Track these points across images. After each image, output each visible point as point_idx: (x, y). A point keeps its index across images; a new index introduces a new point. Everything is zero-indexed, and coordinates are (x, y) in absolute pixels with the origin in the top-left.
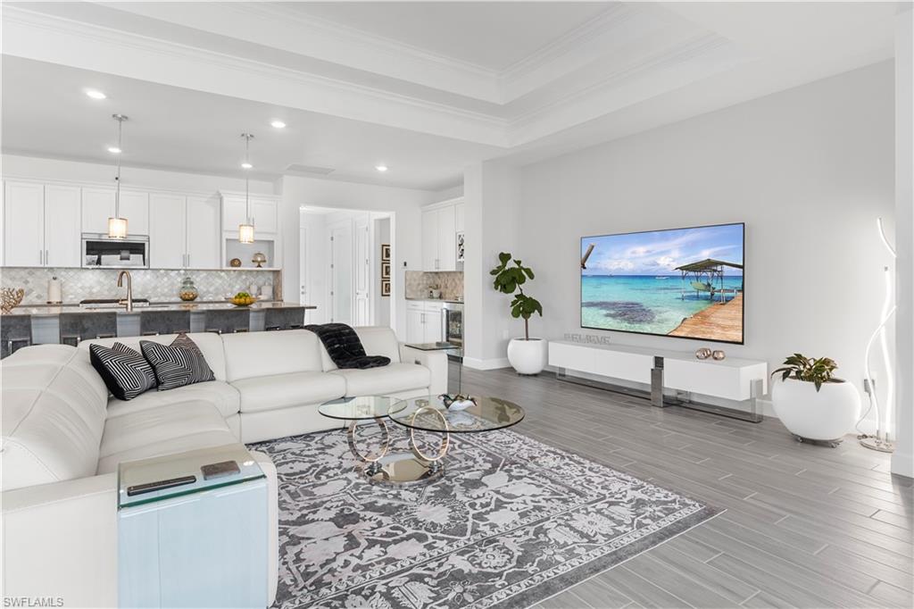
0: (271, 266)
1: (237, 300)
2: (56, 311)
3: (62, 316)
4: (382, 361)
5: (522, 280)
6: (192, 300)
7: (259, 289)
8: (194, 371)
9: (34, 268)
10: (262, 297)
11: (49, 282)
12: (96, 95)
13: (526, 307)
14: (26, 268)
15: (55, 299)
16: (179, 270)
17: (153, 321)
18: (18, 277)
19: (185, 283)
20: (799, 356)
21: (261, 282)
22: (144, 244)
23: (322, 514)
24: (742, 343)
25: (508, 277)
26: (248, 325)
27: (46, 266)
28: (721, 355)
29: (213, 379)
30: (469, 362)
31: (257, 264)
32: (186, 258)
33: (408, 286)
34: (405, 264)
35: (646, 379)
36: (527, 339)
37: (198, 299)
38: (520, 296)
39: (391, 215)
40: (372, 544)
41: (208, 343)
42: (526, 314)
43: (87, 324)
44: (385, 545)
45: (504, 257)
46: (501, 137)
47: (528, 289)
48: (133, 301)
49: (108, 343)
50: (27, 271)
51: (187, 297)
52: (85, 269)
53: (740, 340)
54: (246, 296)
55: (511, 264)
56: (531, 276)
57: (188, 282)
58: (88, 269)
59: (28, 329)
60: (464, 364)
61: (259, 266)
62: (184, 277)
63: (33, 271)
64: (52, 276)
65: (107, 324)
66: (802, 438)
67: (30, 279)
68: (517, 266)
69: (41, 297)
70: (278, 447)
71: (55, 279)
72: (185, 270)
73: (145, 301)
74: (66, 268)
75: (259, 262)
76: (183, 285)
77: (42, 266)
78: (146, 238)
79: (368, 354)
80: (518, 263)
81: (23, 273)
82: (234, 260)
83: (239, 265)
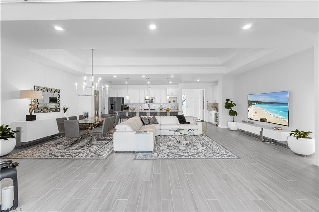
0: (177, 102)
2: (139, 111)
3: (139, 112)
4: (189, 123)
5: (233, 106)
6: (162, 109)
7: (174, 107)
8: (155, 122)
10: (175, 109)
12: (144, 76)
13: (233, 113)
15: (141, 109)
17: (152, 113)
19: (161, 106)
20: (297, 130)
23: (166, 145)
24: (288, 126)
25: (229, 105)
26: (167, 115)
27: (140, 103)
28: (280, 129)
29: (158, 123)
30: (220, 126)
31: (174, 102)
33: (208, 107)
34: (207, 101)
35: (259, 134)
36: (233, 121)
37: (163, 109)
38: (232, 110)
39: (204, 90)
40: (170, 149)
41: (158, 118)
42: (234, 115)
43: (142, 113)
44: (171, 150)
45: (228, 100)
46: (224, 71)
47: (233, 109)
48: (150, 109)
49: (143, 117)
52: (145, 104)
53: (288, 125)
54: (168, 109)
55: (229, 102)
56: (235, 105)
59: (135, 114)
60: (219, 126)
64: (140, 105)
65: (145, 114)
66: (295, 153)
68: (231, 103)
69: (138, 109)
70: (166, 136)
72: (161, 103)
73: (154, 109)
74: (142, 103)
78: (154, 98)
79: (187, 122)
80: (232, 102)
81: (136, 104)
83: (170, 102)
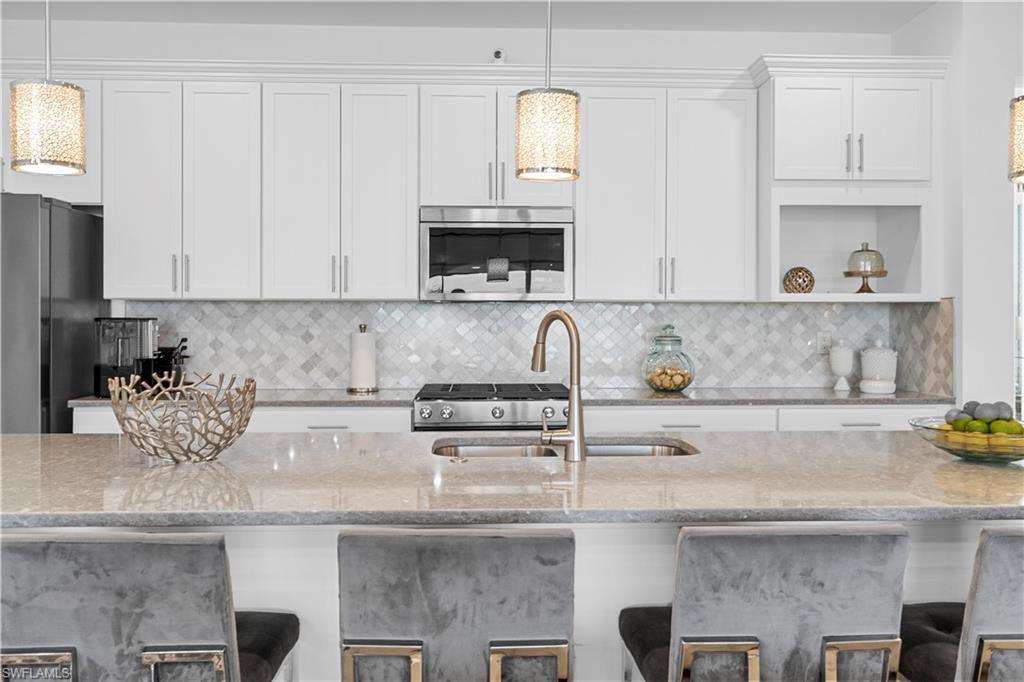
1: (957, 438)
6: (679, 388)
7: (859, 357)
9: (322, 302)
11: (351, 337)
14: (307, 302)
16: (641, 303)
18: (291, 324)
19: (658, 340)
21: (857, 339)
22: (560, 233)
27: (345, 296)
31: (858, 282)
32: (666, 269)
50: (310, 308)
51: (667, 383)
52: (426, 302)
57: (664, 336)
58: (432, 302)
61: (865, 289)
62: (650, 322)
63: (320, 308)
64: (357, 321)
67: (315, 331)
69: (336, 374)
71: (363, 329)
72: (656, 304)
74: (387, 302)
75: (865, 276)
76: (651, 347)
77: (336, 296)
78: (566, 216)
81: (300, 314)
82: (797, 270)
83: (808, 287)
